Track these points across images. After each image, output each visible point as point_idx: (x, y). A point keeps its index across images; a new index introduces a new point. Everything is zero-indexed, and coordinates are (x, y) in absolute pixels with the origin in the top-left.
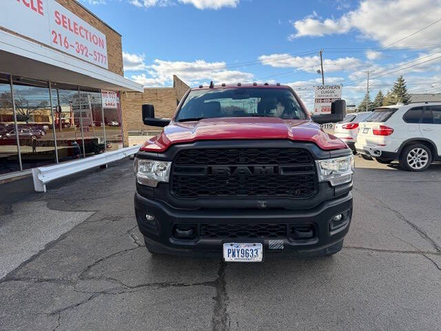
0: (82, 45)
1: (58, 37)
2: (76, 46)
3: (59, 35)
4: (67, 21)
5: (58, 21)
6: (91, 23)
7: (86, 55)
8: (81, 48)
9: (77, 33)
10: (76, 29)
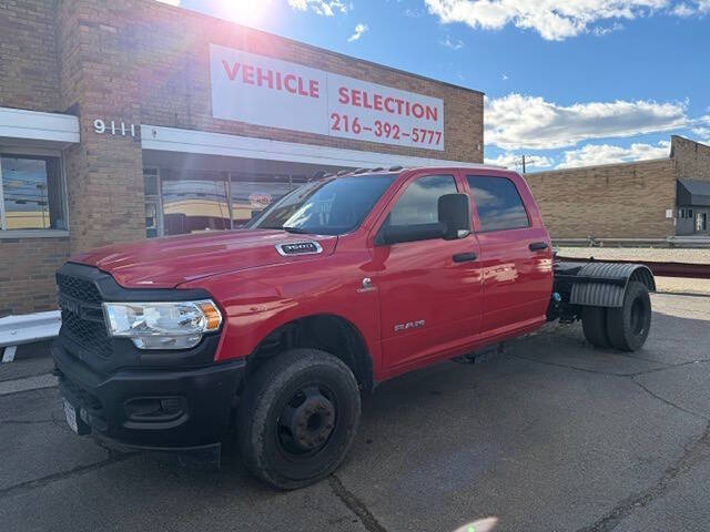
0: (387, 124)
1: (342, 121)
2: (375, 128)
3: (345, 117)
4: (361, 96)
5: (344, 99)
6: (412, 89)
7: (396, 137)
8: (386, 128)
9: (380, 109)
10: (376, 103)
